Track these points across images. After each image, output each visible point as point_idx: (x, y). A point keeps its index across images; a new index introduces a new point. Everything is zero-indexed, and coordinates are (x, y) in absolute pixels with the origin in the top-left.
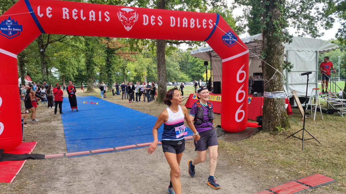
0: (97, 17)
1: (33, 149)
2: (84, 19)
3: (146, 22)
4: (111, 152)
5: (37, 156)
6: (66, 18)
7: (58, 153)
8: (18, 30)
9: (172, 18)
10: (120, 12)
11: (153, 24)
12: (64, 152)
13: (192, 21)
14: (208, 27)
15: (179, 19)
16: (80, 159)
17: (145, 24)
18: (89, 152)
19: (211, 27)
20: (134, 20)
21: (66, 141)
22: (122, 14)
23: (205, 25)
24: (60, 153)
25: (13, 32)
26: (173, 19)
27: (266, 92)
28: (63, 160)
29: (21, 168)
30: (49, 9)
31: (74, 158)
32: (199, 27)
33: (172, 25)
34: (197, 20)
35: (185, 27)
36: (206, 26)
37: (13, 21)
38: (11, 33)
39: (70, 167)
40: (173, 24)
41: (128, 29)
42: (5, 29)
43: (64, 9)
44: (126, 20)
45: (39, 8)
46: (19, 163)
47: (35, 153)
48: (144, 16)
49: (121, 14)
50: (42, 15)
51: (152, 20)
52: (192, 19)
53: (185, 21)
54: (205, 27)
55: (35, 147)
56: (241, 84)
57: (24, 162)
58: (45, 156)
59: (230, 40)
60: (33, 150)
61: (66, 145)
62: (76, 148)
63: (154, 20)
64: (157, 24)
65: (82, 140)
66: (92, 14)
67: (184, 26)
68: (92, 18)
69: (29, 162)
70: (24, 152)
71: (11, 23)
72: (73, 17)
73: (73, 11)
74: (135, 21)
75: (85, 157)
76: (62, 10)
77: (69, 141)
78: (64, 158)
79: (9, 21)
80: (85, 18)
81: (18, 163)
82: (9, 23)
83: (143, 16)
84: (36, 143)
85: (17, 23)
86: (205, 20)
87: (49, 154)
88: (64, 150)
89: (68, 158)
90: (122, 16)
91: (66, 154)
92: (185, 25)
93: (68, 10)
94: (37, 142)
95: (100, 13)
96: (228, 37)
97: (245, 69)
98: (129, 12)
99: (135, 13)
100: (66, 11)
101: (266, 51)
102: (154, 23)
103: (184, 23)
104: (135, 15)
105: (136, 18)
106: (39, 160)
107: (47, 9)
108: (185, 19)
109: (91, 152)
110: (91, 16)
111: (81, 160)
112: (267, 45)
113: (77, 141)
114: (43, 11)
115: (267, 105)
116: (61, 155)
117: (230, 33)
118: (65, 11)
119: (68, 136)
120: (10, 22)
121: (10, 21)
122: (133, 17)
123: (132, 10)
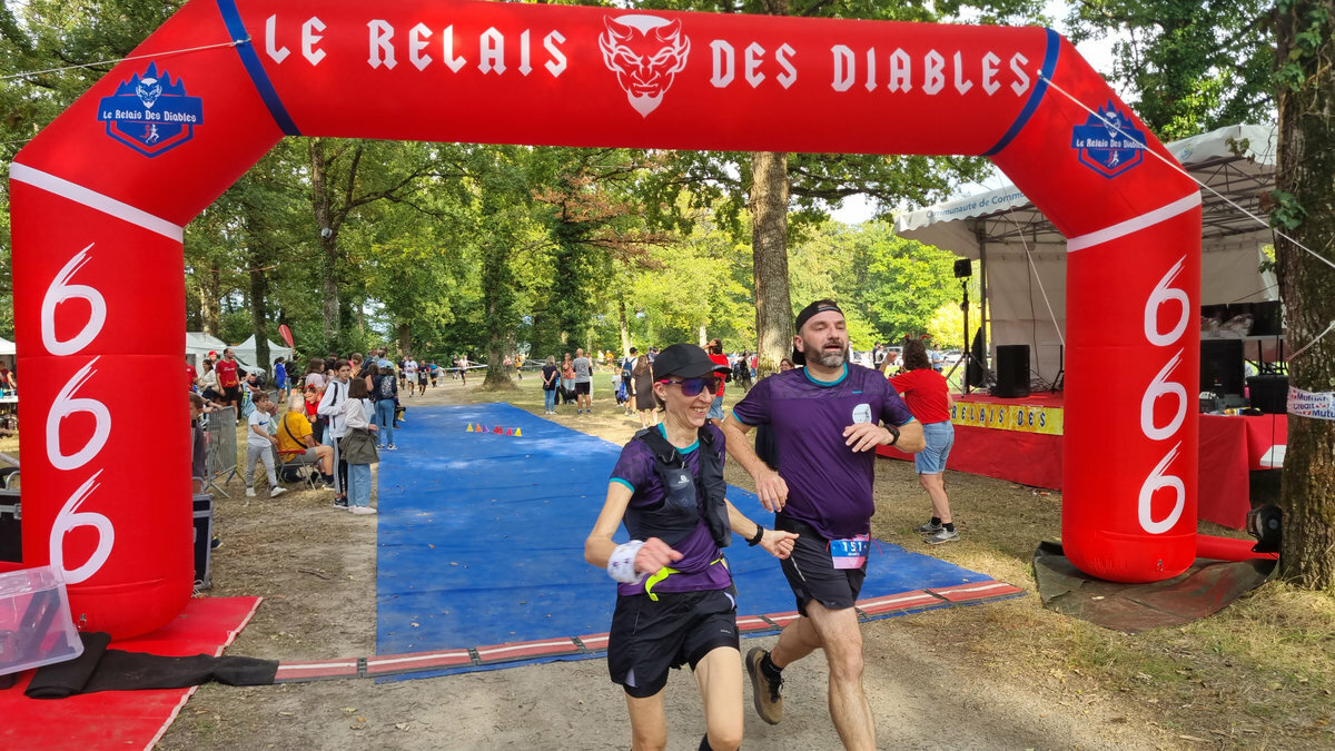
0: (512, 58)
1: (238, 630)
2: (456, 65)
3: (724, 72)
4: (560, 657)
5: (246, 669)
6: (382, 66)
7: (334, 656)
8: (186, 118)
9: (839, 50)
10: (612, 34)
11: (755, 81)
12: (362, 651)
13: (934, 63)
14: (1006, 90)
15: (871, 55)
16: (425, 690)
17: (719, 81)
18: (467, 654)
19: (1019, 90)
20: (668, 68)
21: (378, 595)
22: (620, 42)
23: (992, 80)
24: (344, 657)
25: (166, 129)
26: (844, 59)
27: (1306, 394)
28: (353, 692)
29: (163, 730)
30: (313, 27)
31: (399, 685)
32: (963, 87)
33: (840, 85)
34: (958, 58)
35: (899, 90)
36: (997, 85)
37: (163, 82)
38: (154, 130)
39: (377, 735)
40: (844, 76)
41: (645, 104)
42: (130, 115)
43: (374, 25)
44: (636, 67)
45: (271, 23)
46: (164, 701)
47: (238, 653)
48: (718, 46)
49: (613, 42)
50: (285, 52)
51: (751, 64)
52: (933, 54)
53: (901, 66)
54: (991, 89)
55: (248, 623)
56: (1168, 352)
57: (184, 699)
58: (280, 668)
59: (1114, 144)
60: (237, 635)
61: (375, 615)
62: (417, 634)
63: (758, 63)
64: (771, 84)
65: (444, 593)
66: (492, 45)
67: (893, 86)
68: (492, 62)
69: (205, 696)
70: (194, 648)
71: (158, 91)
72: (413, 57)
73: (413, 33)
74: (674, 70)
75: (445, 683)
76: (368, 29)
77: (392, 595)
78: (358, 684)
79: (149, 81)
80: (461, 61)
81: (156, 700)
82: (148, 89)
83: (711, 45)
84: (254, 600)
85: (178, 89)
86: (990, 58)
87: (296, 659)
88: (364, 641)
89: (372, 681)
90: (620, 50)
91: (369, 664)
92: (900, 81)
93: (390, 31)
94: (261, 599)
95: (525, 37)
96: (1103, 133)
97: (1185, 281)
98: (652, 32)
99: (678, 36)
100: (381, 32)
101: (1303, 193)
102: (761, 77)
103: (895, 73)
104: (677, 43)
105: (678, 58)
106: (251, 688)
107: (306, 28)
108: (900, 53)
109: (475, 656)
110: (485, 53)
111: (427, 699)
112: (1309, 161)
113: (421, 598)
114: (288, 38)
115: (1311, 456)
116: (346, 664)
117: (1112, 115)
118: (380, 34)
119: (388, 574)
120: (155, 84)
121: (155, 81)
122: (670, 51)
123: (662, 22)
